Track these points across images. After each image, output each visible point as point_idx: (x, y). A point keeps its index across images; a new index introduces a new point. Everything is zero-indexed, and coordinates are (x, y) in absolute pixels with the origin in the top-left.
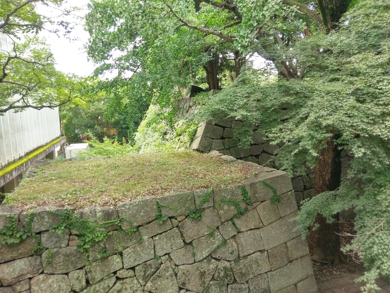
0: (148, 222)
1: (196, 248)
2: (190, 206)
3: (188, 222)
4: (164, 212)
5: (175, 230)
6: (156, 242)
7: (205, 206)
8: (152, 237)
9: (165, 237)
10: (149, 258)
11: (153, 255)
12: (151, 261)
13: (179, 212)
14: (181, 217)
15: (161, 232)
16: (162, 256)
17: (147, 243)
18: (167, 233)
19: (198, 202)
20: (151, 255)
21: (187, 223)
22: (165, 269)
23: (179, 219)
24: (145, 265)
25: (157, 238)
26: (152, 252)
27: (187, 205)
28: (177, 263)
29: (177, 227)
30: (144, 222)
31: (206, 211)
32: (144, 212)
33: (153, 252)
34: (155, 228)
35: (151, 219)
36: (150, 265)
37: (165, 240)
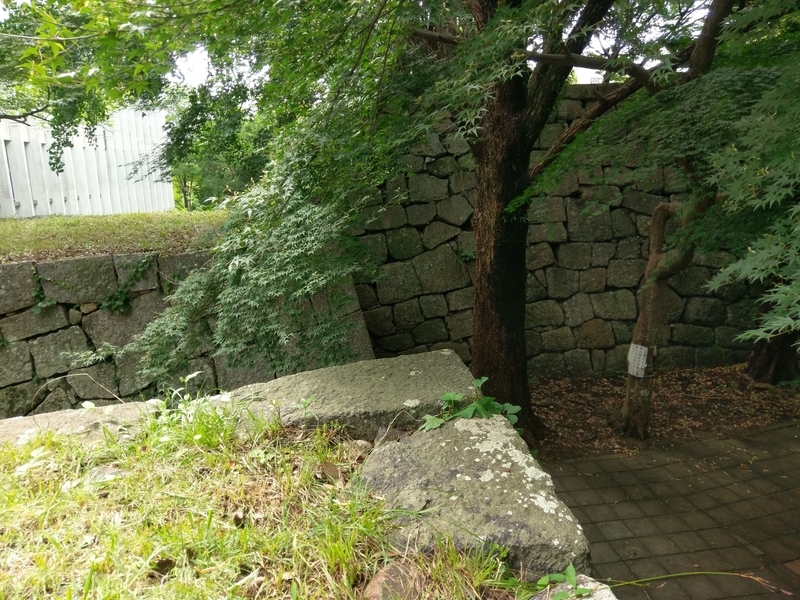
0: (16, 309)
1: (121, 368)
2: (106, 286)
3: (103, 318)
4: (48, 292)
5: (73, 331)
6: (34, 349)
7: (140, 286)
8: (27, 339)
9: (53, 340)
10: (19, 378)
11: (31, 373)
12: (26, 384)
13: (81, 293)
14: (86, 306)
15: (43, 330)
16: (50, 378)
17: (14, 350)
18: (56, 334)
19: (123, 279)
20: (25, 373)
21: (101, 318)
22: (53, 403)
23: (84, 309)
24: (11, 390)
25: (35, 342)
26: (28, 366)
27: (99, 283)
28: (81, 395)
29: (80, 324)
30: (7, 309)
31: (142, 298)
32: (7, 290)
33: (30, 368)
34: (32, 322)
35: (22, 305)
36: (22, 392)
37: (52, 348)
